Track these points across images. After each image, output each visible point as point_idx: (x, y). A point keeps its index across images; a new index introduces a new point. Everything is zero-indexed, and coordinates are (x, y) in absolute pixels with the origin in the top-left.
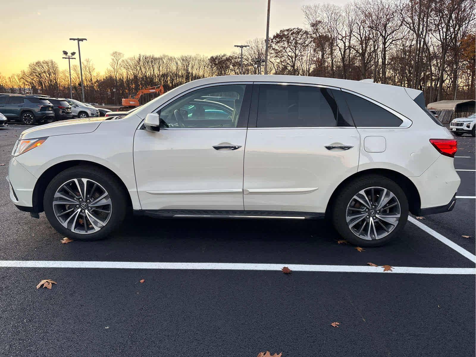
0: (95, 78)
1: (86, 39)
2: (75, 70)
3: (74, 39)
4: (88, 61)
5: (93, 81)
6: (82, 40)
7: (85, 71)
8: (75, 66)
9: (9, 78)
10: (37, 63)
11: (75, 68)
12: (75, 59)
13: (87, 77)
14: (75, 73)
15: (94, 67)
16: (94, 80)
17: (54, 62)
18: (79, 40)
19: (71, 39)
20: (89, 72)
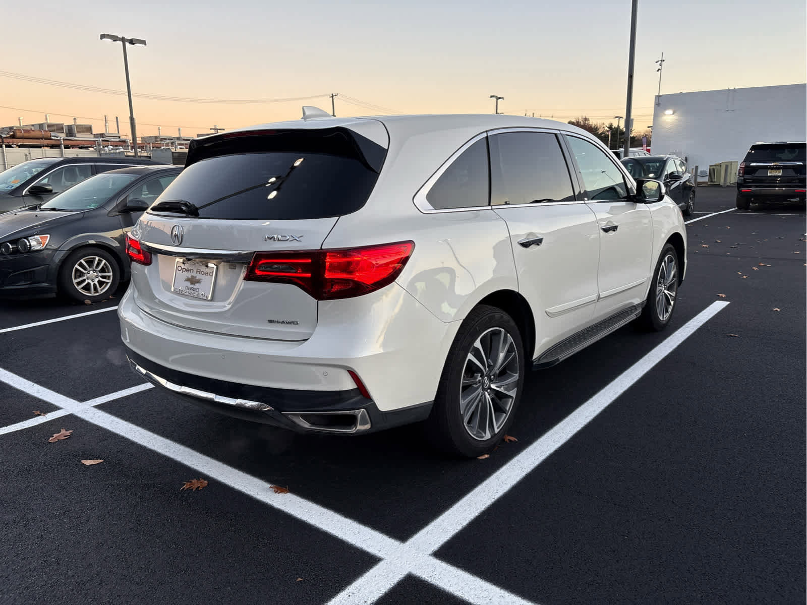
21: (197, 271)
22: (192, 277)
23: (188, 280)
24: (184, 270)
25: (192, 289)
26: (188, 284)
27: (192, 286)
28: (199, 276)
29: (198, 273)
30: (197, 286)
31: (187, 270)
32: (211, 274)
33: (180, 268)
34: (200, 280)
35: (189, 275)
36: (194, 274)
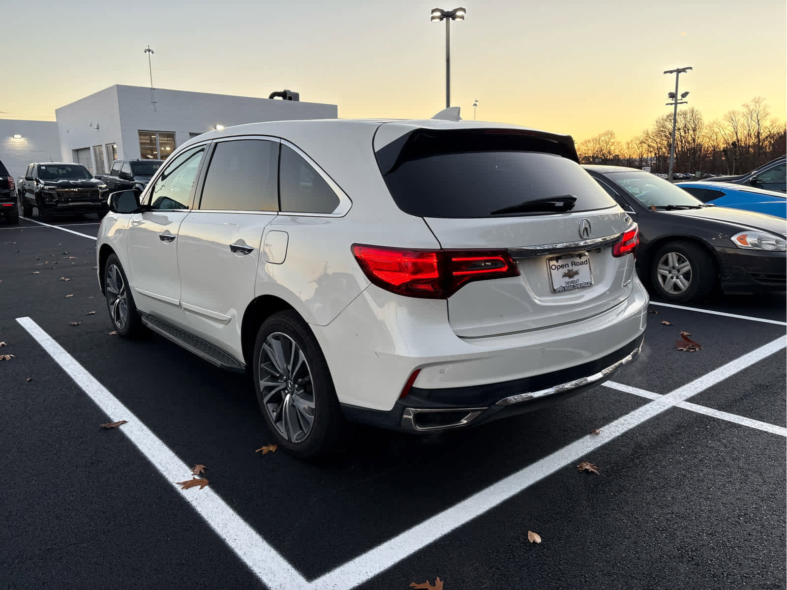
0: (767, 130)
1: (691, 68)
2: (732, 120)
3: (671, 72)
4: (758, 101)
5: (762, 137)
6: (684, 70)
7: (750, 119)
8: (733, 113)
9: (628, 143)
10: (668, 116)
11: (733, 116)
12: (686, 102)
13: (751, 130)
14: (731, 124)
15: (768, 110)
16: (763, 135)
17: (697, 111)
18: (679, 71)
19: (665, 72)
20: (757, 121)
21: (572, 264)
22: (569, 271)
23: (565, 275)
24: (559, 267)
25: (572, 282)
26: (567, 279)
27: (572, 279)
28: (575, 268)
29: (574, 265)
30: (576, 278)
31: (562, 267)
32: (586, 263)
33: (554, 267)
34: (577, 272)
35: (565, 270)
36: (570, 268)
